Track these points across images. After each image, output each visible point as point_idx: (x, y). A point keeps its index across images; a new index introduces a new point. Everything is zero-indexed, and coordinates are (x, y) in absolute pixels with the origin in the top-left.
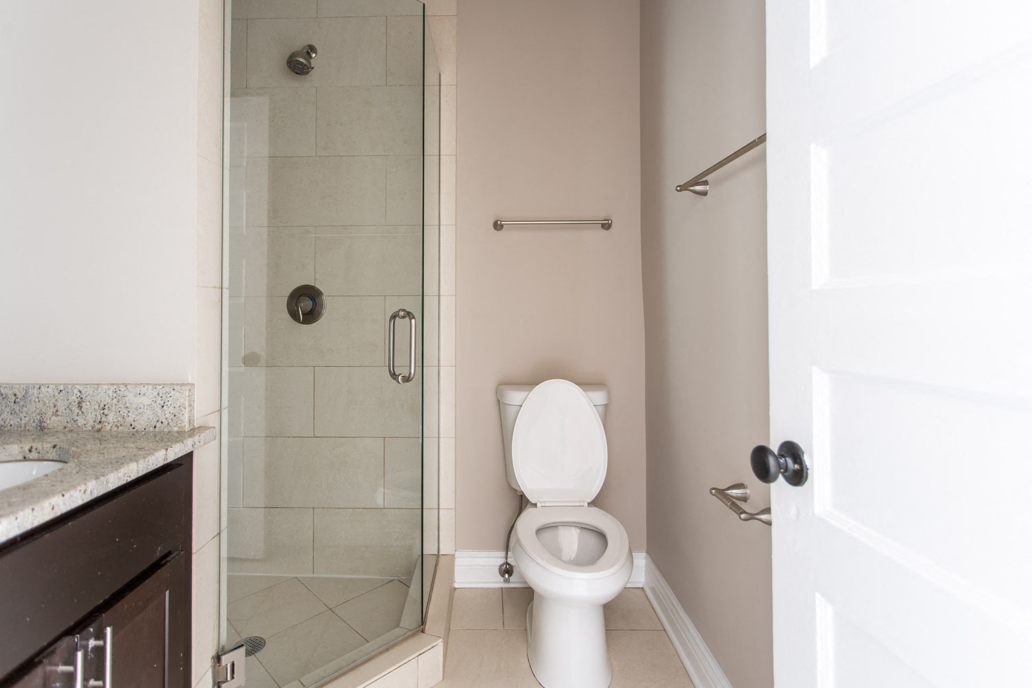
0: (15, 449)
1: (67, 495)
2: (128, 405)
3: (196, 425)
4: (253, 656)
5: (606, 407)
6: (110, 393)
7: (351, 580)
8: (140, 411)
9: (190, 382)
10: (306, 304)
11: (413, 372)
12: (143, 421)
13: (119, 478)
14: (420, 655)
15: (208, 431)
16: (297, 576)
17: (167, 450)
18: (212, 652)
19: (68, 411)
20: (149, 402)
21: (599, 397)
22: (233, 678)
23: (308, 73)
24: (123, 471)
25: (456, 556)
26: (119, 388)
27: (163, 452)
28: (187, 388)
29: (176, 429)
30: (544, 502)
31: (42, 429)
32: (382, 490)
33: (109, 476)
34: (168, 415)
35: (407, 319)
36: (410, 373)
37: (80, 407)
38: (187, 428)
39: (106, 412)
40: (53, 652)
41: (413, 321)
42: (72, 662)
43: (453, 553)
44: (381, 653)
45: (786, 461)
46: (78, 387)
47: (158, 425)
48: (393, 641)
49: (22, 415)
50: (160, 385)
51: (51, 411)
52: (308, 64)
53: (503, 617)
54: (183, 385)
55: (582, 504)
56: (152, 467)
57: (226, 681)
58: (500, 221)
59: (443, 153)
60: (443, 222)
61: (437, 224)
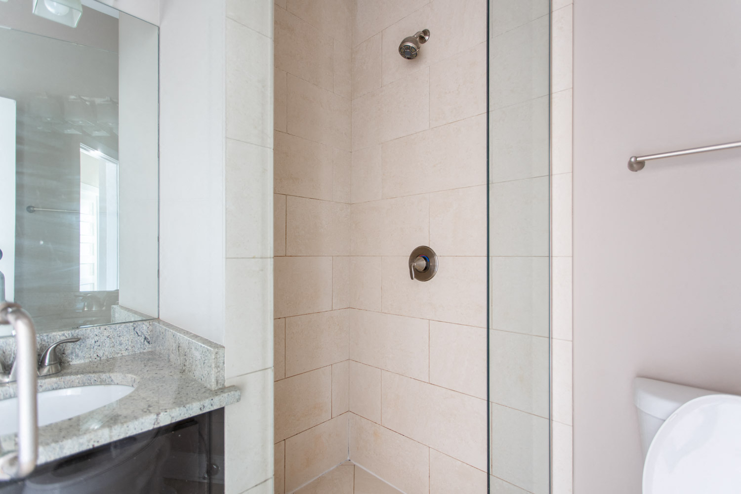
2: (192, 356)
6: (187, 343)
10: (422, 263)
12: (198, 373)
19: (176, 351)
20: (199, 356)
23: (416, 56)
28: (214, 351)
29: (209, 386)
34: (206, 372)
37: (179, 350)
38: (214, 387)
46: (178, 334)
47: (203, 378)
52: (415, 46)
58: (636, 158)
59: (555, 89)
60: (555, 171)
61: (548, 174)
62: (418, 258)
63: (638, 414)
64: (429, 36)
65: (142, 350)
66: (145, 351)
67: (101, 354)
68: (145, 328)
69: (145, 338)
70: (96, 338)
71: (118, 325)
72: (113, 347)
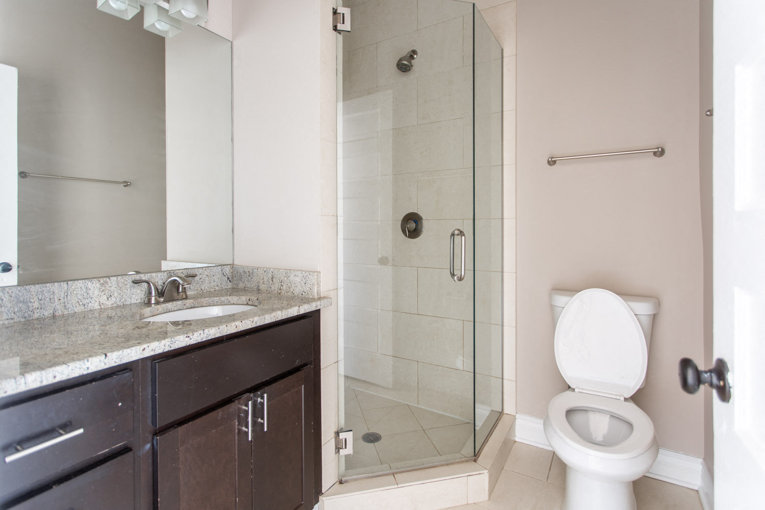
0: (244, 299)
1: (243, 322)
2: (291, 281)
3: (322, 296)
4: (373, 444)
5: (654, 317)
6: (284, 273)
7: (442, 415)
8: (296, 284)
9: (318, 270)
10: (412, 225)
11: (463, 274)
12: (297, 291)
13: (271, 318)
14: (469, 476)
15: (326, 300)
16: (408, 404)
17: (299, 307)
18: (334, 429)
19: (268, 282)
20: (299, 280)
21: (644, 308)
22: (346, 448)
23: (410, 70)
24: (274, 314)
25: (516, 417)
26: (288, 272)
27: (297, 308)
28: (315, 274)
29: (311, 297)
30: (582, 389)
31: (259, 290)
32: (462, 359)
33: (266, 316)
34: (308, 288)
35: (460, 236)
36: (461, 275)
37: (273, 280)
38: (316, 297)
39: (282, 284)
40: (240, 398)
41: (463, 237)
42: (247, 405)
43: (515, 415)
44: (443, 465)
45: (711, 376)
46: (271, 269)
47: (304, 293)
48: (452, 460)
49: (252, 282)
50: (304, 271)
51: (262, 282)
52: (409, 64)
53: (549, 473)
54: (313, 272)
55: (618, 398)
56: (290, 315)
57: (342, 448)
58: (552, 158)
59: (505, 109)
60: (505, 162)
61: (501, 164)
62: (409, 221)
63: (552, 307)
64: (417, 55)
65: (226, 287)
66: (228, 287)
67: (203, 288)
68: (228, 270)
69: (228, 278)
70: (201, 276)
71: (212, 268)
72: (210, 283)
